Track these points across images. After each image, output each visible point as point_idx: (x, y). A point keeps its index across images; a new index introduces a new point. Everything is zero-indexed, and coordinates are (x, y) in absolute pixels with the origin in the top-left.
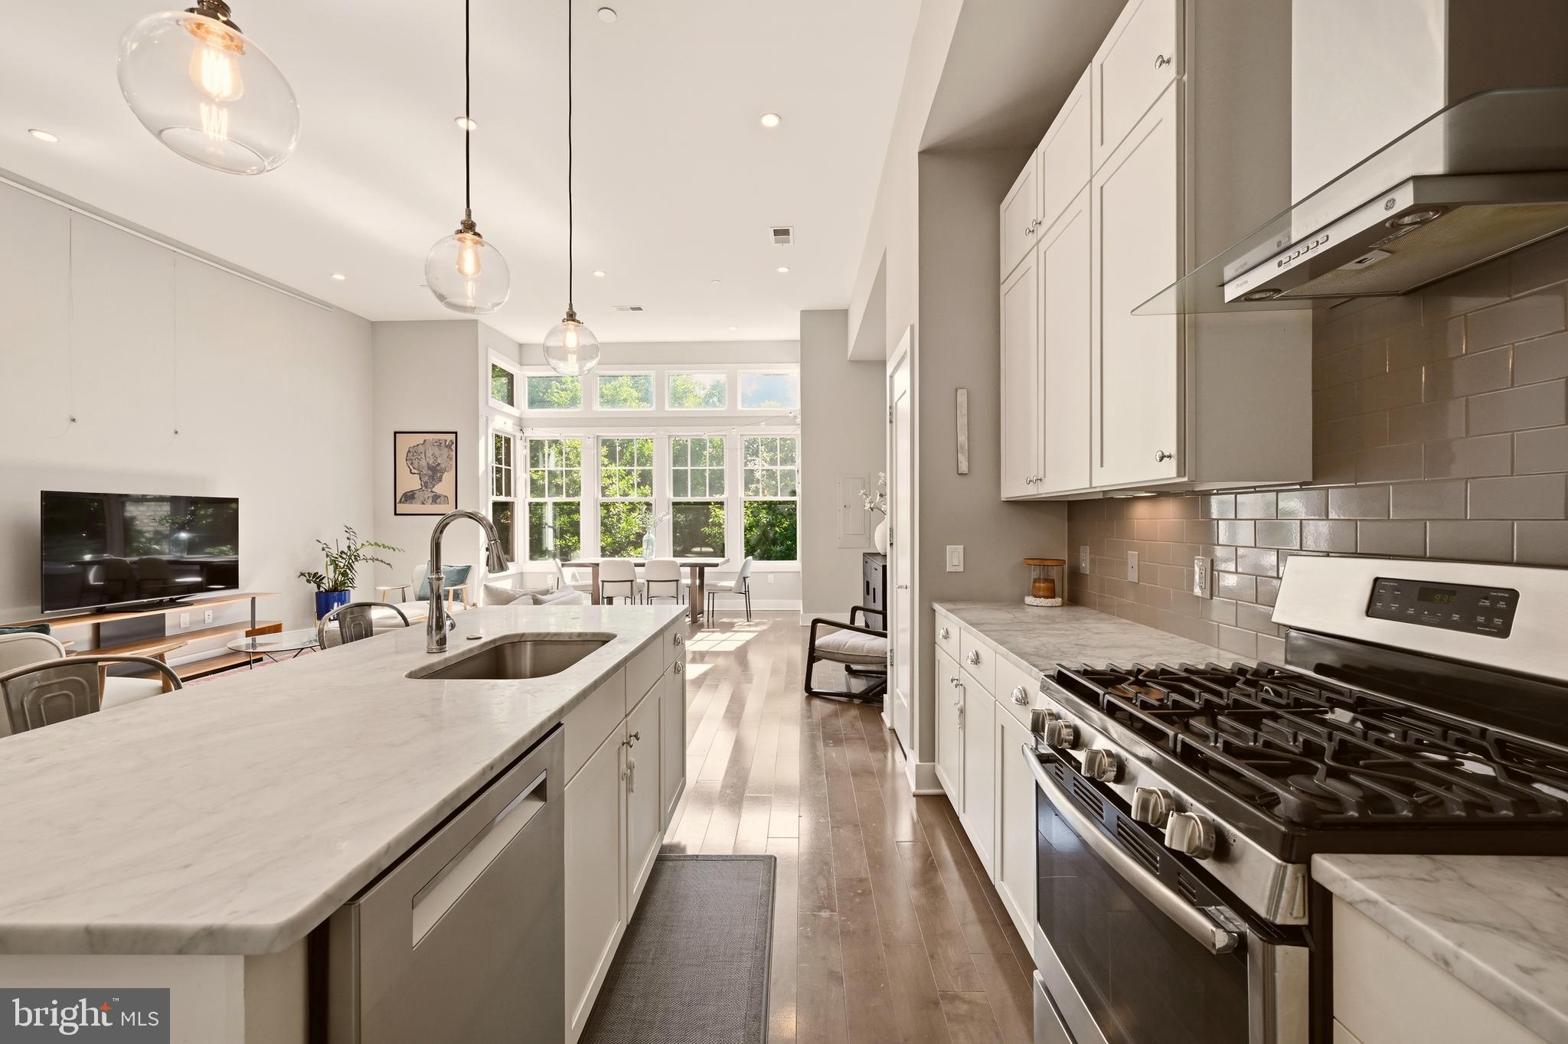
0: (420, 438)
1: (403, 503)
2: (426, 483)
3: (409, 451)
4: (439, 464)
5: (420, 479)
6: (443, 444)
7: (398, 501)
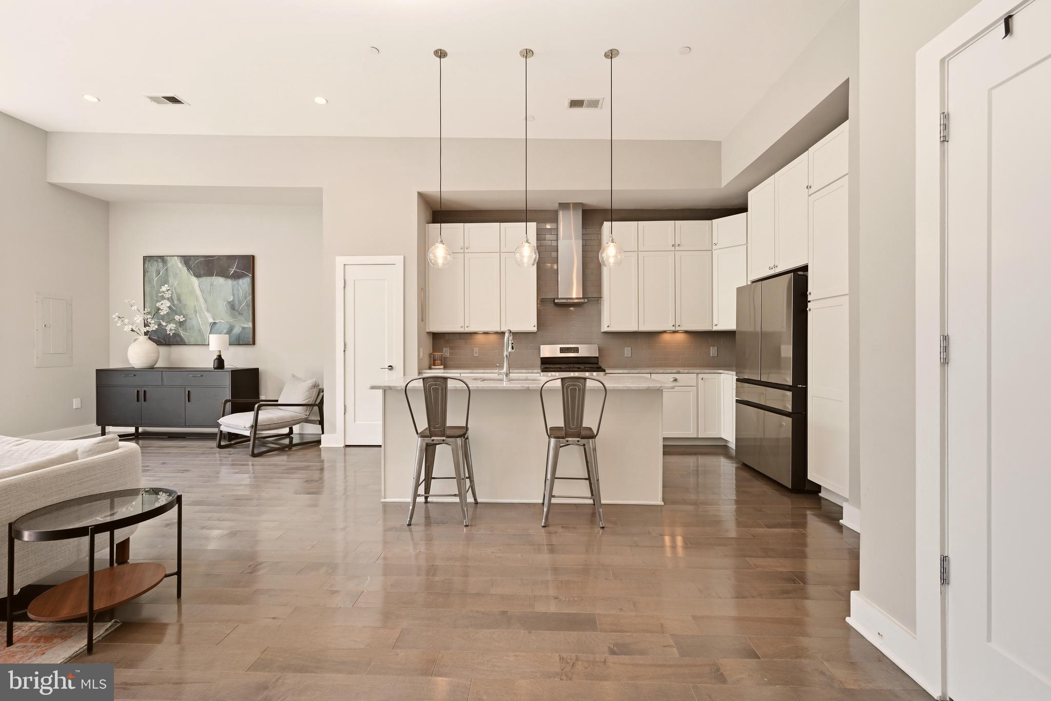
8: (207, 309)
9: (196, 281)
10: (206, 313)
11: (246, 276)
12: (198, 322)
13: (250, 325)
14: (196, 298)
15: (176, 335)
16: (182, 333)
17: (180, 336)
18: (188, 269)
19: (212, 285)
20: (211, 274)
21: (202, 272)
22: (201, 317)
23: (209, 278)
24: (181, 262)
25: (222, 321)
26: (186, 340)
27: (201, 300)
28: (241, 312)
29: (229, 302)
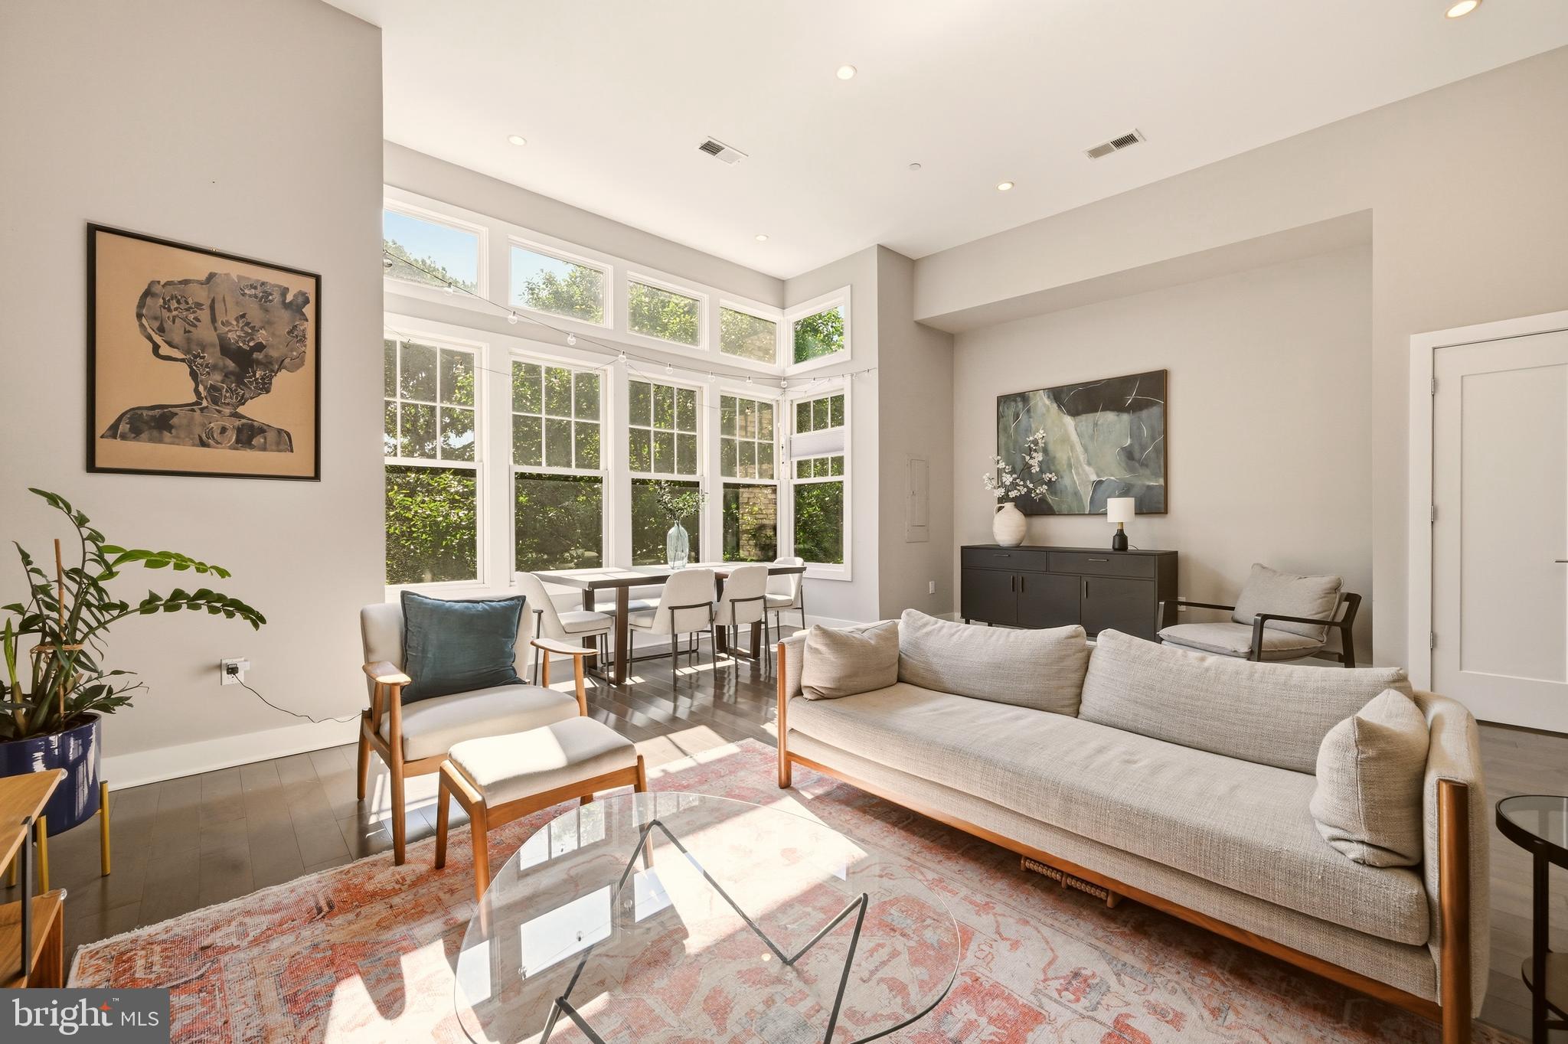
0: (203, 266)
1: (124, 437)
2: (213, 389)
3: (148, 293)
4: (260, 347)
5: (194, 375)
6: (276, 297)
7: (102, 427)
8: (1088, 461)
9: (1072, 422)
10: (1087, 468)
11: (1155, 404)
12: (1075, 482)
13: (1161, 481)
14: (1071, 447)
15: (1043, 500)
16: (1050, 499)
17: (1047, 503)
18: (1059, 407)
19: (1096, 424)
20: (1093, 409)
21: (1080, 408)
22: (1078, 474)
23: (1091, 415)
24: (1049, 397)
25: (1112, 478)
26: (1055, 508)
27: (1079, 449)
28: (1145, 462)
29: (1123, 449)
